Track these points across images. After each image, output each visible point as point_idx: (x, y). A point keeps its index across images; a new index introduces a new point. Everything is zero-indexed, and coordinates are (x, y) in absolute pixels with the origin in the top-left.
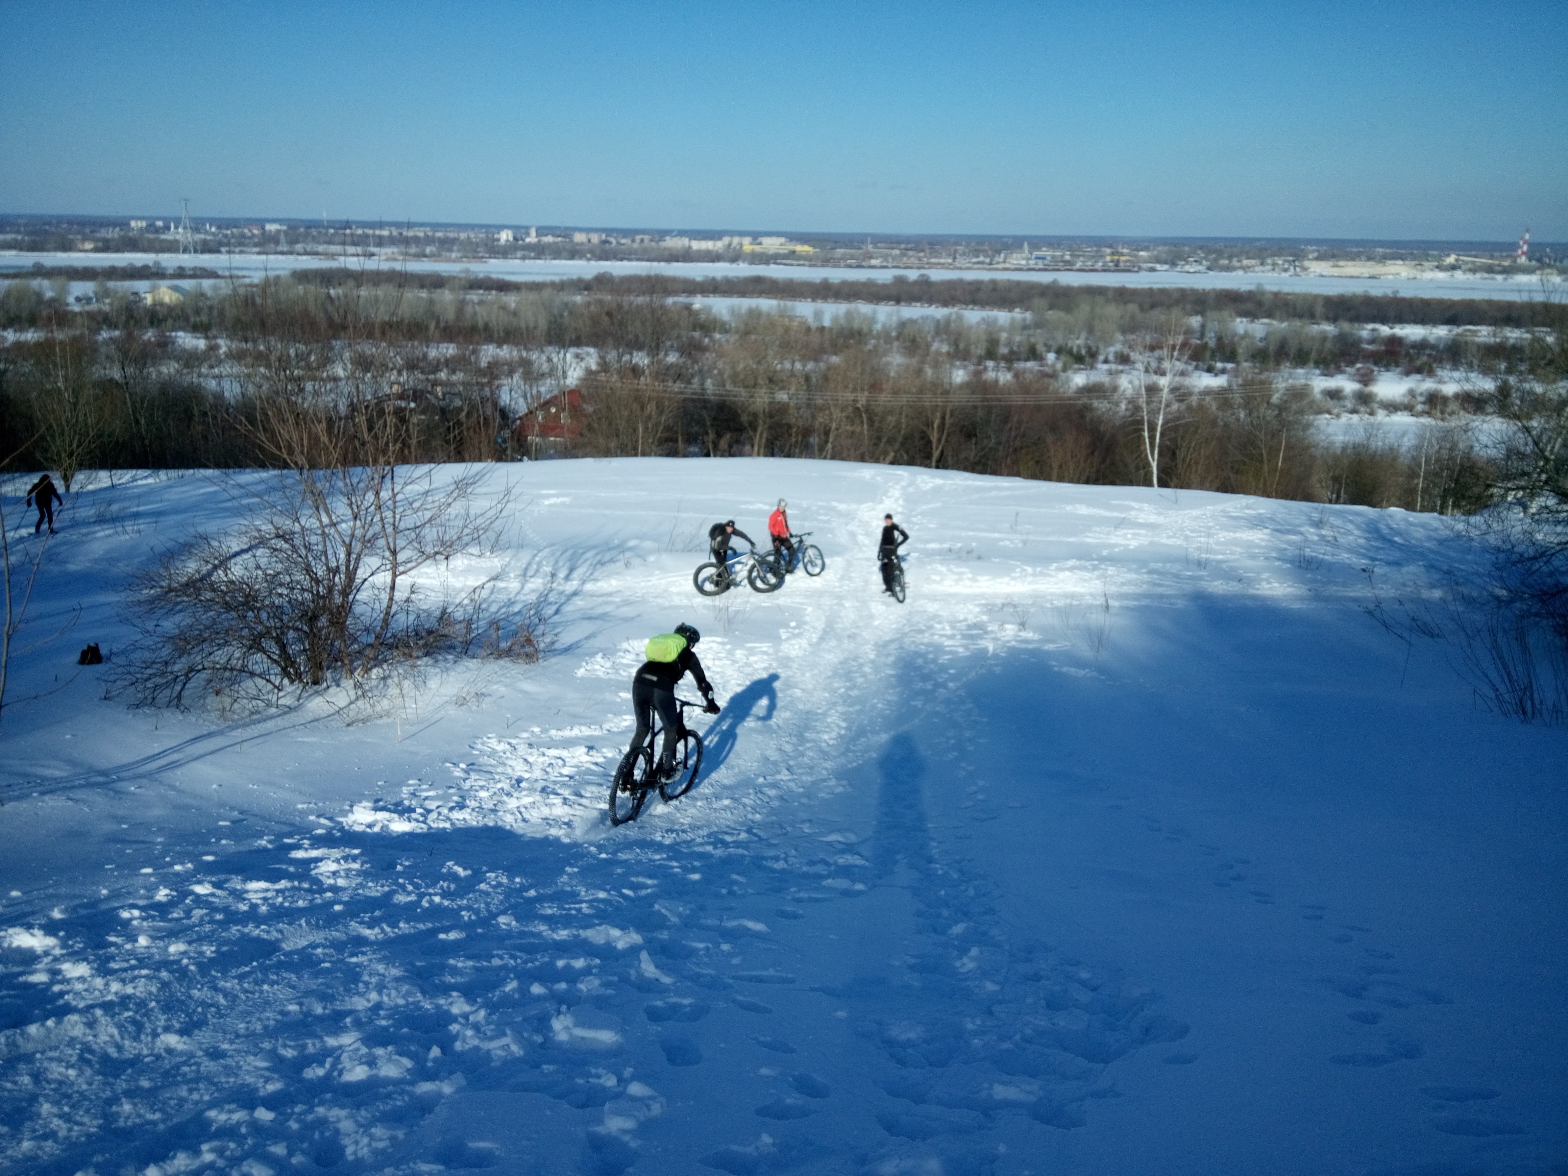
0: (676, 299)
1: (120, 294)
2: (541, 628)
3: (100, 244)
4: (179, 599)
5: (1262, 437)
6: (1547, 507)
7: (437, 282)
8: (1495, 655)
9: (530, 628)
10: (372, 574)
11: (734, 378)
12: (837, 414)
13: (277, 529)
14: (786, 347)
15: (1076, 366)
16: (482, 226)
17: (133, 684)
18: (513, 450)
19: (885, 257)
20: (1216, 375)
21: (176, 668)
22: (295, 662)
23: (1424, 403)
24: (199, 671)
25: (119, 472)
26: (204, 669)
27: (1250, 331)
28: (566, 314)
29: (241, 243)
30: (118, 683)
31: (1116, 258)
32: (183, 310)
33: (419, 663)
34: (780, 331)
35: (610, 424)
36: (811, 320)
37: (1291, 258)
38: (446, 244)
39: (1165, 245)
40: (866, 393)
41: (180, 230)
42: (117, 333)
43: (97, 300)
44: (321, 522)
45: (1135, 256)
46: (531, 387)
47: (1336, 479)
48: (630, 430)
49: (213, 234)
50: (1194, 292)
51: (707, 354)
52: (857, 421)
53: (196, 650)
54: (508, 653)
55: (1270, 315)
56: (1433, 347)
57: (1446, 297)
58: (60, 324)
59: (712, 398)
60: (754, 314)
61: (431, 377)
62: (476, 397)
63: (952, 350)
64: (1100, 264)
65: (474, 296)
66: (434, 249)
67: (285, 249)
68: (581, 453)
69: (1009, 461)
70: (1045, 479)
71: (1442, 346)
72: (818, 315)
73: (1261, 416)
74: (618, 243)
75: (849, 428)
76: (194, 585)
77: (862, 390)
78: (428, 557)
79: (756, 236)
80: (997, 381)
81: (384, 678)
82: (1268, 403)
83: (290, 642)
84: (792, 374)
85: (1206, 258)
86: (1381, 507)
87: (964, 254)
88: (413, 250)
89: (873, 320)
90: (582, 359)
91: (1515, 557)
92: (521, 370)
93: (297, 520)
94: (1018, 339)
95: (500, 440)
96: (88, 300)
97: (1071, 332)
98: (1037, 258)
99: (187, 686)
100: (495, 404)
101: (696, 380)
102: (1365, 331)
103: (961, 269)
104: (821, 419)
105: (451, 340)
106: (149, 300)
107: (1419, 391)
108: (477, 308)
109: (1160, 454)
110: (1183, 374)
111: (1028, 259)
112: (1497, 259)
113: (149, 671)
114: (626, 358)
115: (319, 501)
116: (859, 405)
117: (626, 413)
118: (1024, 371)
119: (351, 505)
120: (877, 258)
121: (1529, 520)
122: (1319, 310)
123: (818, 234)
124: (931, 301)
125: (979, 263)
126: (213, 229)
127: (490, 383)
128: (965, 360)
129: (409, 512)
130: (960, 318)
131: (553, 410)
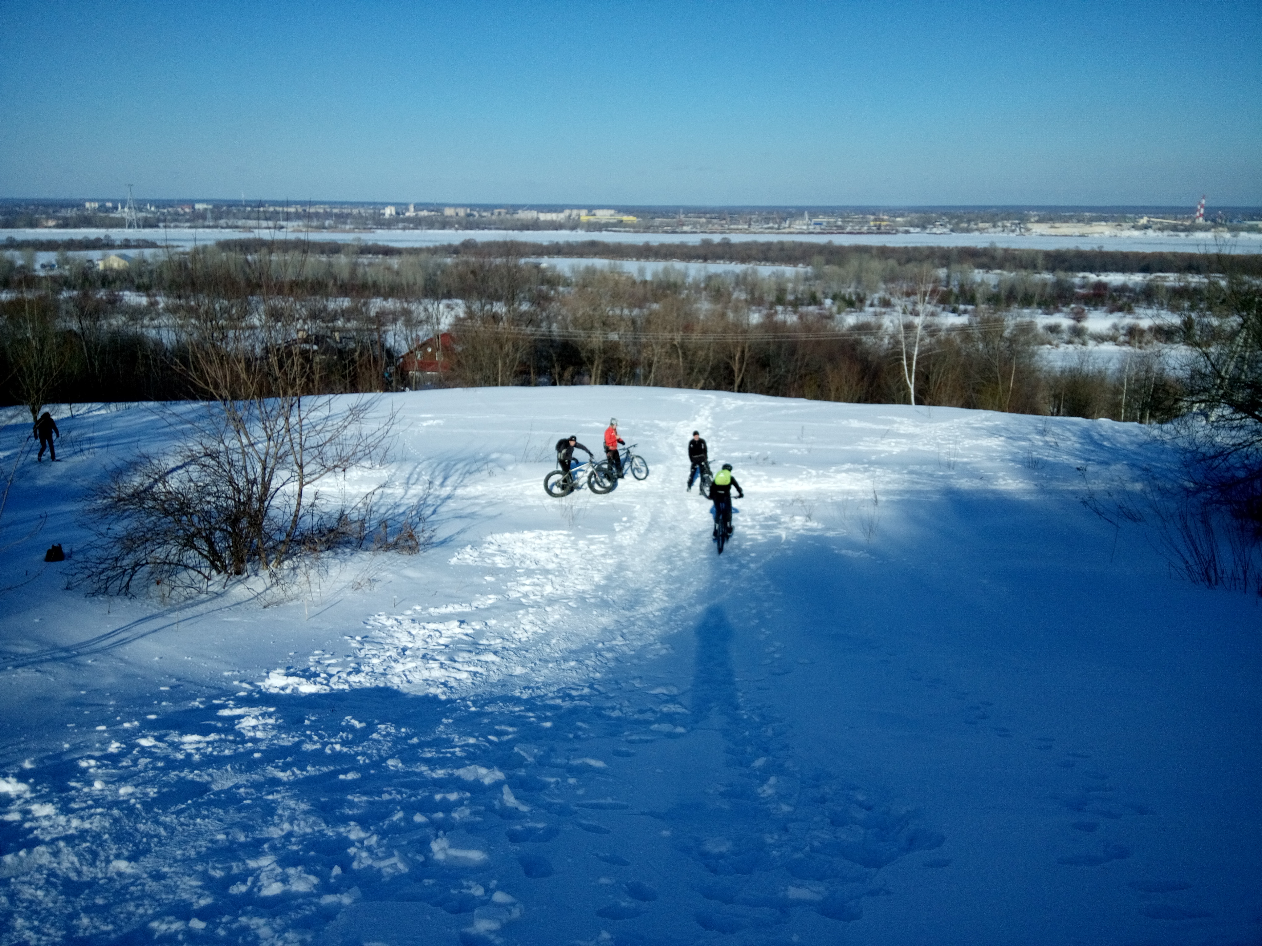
0: (527, 260)
1: (78, 262)
2: (421, 525)
3: (61, 222)
4: (126, 507)
5: (997, 364)
6: (1223, 416)
7: (334, 249)
8: (1185, 535)
9: (412, 526)
10: (284, 484)
11: (575, 321)
12: (658, 349)
13: (206, 449)
14: (616, 297)
15: (848, 309)
16: (370, 204)
17: (89, 576)
18: (397, 381)
19: (694, 225)
20: (959, 315)
21: (125, 563)
22: (221, 556)
23: (1125, 335)
24: (143, 565)
25: (78, 405)
26: (147, 563)
27: (985, 280)
28: (439, 273)
29: (176, 220)
30: (77, 576)
31: (878, 223)
32: (128, 274)
33: (322, 555)
34: (611, 284)
35: (475, 361)
36: (636, 276)
37: (1017, 222)
38: (342, 218)
39: (916, 212)
40: (681, 333)
41: (126, 209)
42: (75, 293)
43: (59, 267)
44: (241, 443)
45: (894, 222)
46: (411, 331)
47: (1056, 397)
48: (492, 365)
49: (153, 213)
50: (941, 249)
51: (553, 304)
52: (674, 356)
53: (141, 548)
54: (395, 546)
55: (1001, 267)
56: (1131, 290)
57: (1141, 251)
58: (29, 286)
59: (557, 338)
60: (590, 271)
61: (330, 325)
62: (366, 340)
63: (749, 298)
64: (866, 228)
65: (364, 260)
66: (332, 222)
67: (211, 224)
68: (452, 384)
69: (796, 386)
70: (825, 400)
71: (1138, 289)
72: (641, 271)
73: (996, 347)
74: (481, 216)
75: (668, 361)
76: (139, 496)
77: (678, 330)
78: (329, 470)
79: (590, 209)
80: (785, 322)
81: (294, 569)
82: (1001, 336)
83: (217, 540)
84: (621, 318)
85: (949, 223)
86: (1093, 418)
87: (757, 221)
88: (315, 223)
89: (686, 275)
90: (452, 309)
91: (1199, 456)
92: (403, 318)
93: (222, 441)
94: (801, 288)
95: (386, 375)
96: (52, 267)
97: (843, 282)
98: (815, 224)
99: (134, 578)
100: (383, 346)
101: (544, 324)
102: (1077, 278)
103: (755, 233)
104: (645, 354)
105: (346, 295)
106: (101, 266)
107: (1121, 325)
108: (367, 269)
109: (916, 379)
110: (933, 314)
111: (808, 225)
112: (1180, 220)
113: (103, 566)
114: (488, 307)
115: (240, 426)
116: (675, 343)
117: (488, 352)
118: (807, 314)
119: (265, 428)
120: (688, 225)
121: (1209, 427)
122: (1040, 262)
123: (640, 207)
124: (731, 259)
125: (769, 228)
126: (153, 209)
127: (378, 329)
128: (759, 305)
129: (313, 433)
130: (755, 272)
131: (430, 350)
